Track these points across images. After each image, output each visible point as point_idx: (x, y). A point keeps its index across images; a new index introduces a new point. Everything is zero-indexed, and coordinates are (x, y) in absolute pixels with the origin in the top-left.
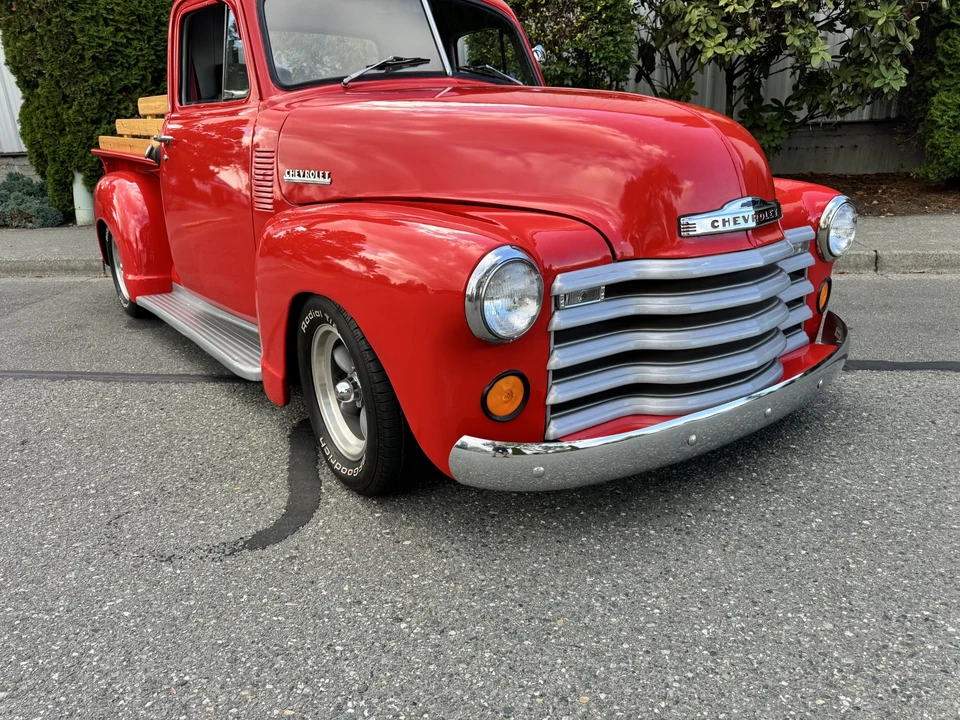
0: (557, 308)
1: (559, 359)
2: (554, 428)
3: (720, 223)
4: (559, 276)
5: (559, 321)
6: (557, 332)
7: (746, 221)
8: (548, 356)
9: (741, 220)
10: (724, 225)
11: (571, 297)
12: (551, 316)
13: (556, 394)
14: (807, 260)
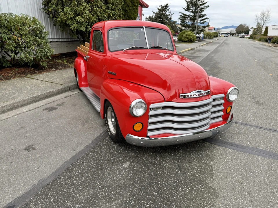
0: (151, 110)
1: (151, 120)
2: (149, 134)
3: (189, 96)
4: (151, 105)
5: (151, 113)
6: (150, 115)
7: (196, 95)
8: (148, 119)
9: (195, 95)
10: (190, 96)
11: (153, 109)
12: (149, 112)
13: (150, 127)
14: (222, 101)
